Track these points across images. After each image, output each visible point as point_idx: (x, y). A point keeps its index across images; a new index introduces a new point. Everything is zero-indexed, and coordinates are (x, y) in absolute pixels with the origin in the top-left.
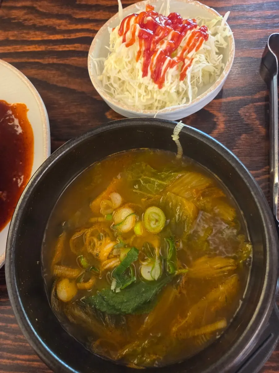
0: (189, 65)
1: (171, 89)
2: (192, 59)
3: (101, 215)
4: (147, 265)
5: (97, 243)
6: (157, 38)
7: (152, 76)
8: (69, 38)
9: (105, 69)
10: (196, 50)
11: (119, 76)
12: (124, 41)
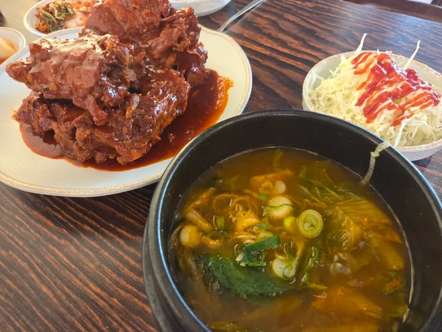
0: (408, 117)
1: (378, 128)
2: (413, 114)
3: (257, 192)
4: (282, 260)
5: (241, 213)
6: (387, 79)
7: (364, 110)
8: (295, 55)
9: (321, 86)
10: (421, 108)
11: (332, 96)
12: (355, 68)
